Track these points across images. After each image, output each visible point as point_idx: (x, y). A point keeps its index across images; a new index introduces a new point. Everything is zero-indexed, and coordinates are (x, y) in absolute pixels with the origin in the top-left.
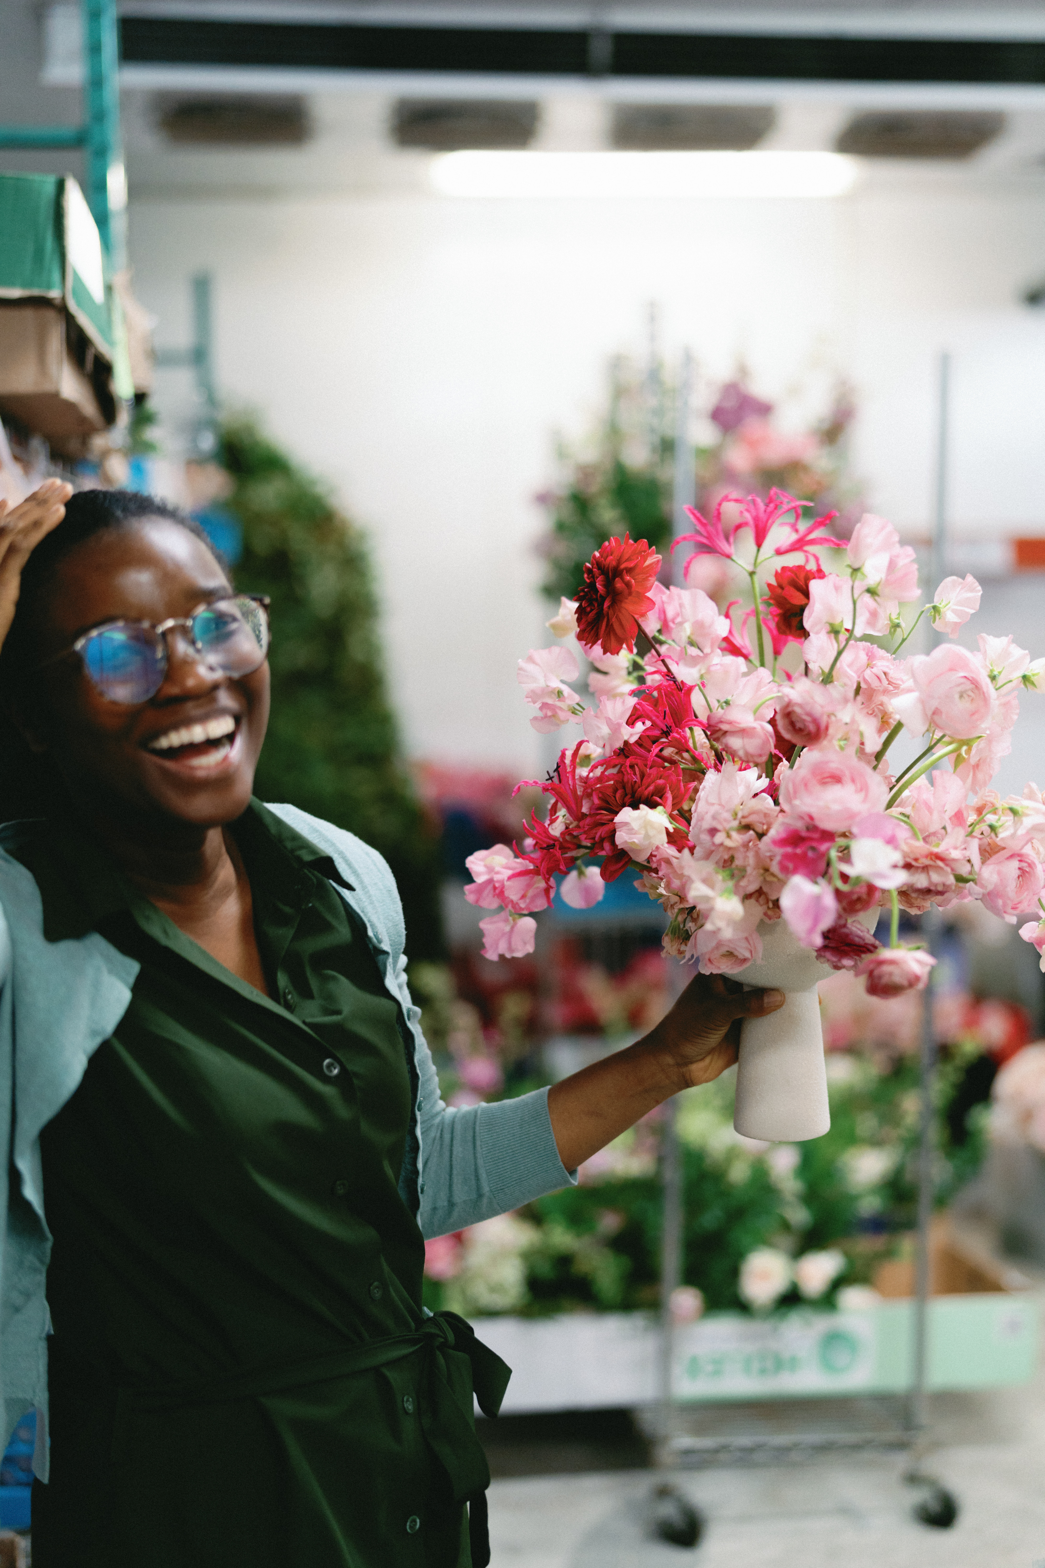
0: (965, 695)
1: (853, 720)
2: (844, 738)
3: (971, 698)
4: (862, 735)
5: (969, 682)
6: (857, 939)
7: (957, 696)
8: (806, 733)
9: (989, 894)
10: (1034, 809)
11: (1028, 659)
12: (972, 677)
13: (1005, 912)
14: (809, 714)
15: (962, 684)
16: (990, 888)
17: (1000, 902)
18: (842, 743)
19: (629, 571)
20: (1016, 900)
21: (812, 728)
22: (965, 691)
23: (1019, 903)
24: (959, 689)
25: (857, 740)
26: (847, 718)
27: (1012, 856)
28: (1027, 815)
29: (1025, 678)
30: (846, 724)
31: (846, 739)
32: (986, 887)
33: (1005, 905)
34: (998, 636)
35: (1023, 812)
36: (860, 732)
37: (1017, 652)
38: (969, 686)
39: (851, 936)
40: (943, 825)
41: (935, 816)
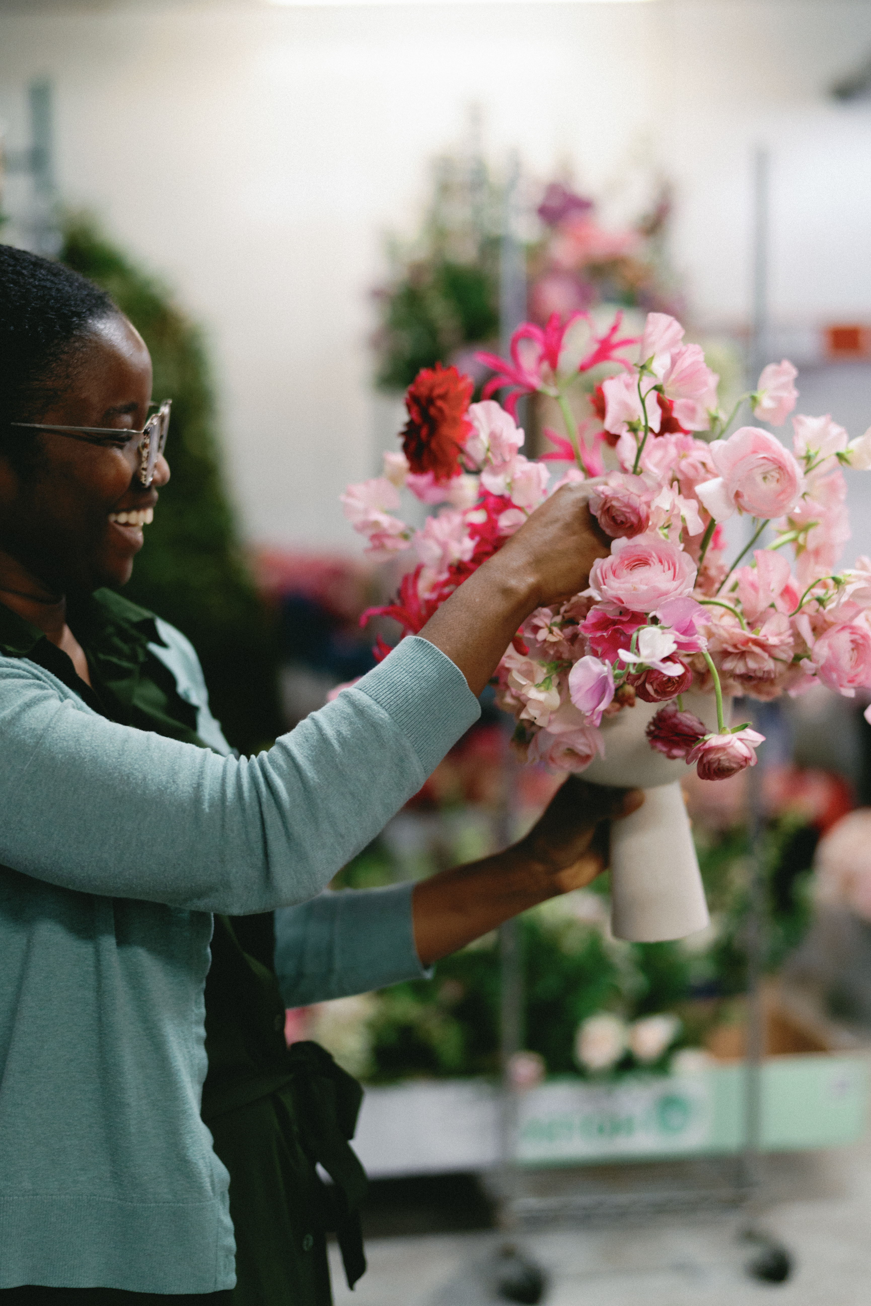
0: (769, 476)
1: (674, 506)
2: (665, 526)
3: (775, 479)
4: (684, 520)
5: (770, 463)
6: (686, 729)
7: (759, 479)
8: (628, 525)
9: (823, 668)
10: (856, 576)
11: (845, 437)
12: (774, 458)
13: (841, 686)
14: (628, 505)
15: (763, 465)
16: (822, 662)
17: (834, 676)
18: (666, 531)
19: (443, 397)
20: (853, 673)
21: (634, 519)
22: (767, 472)
23: (856, 675)
24: (760, 470)
25: (680, 525)
26: (667, 506)
27: (843, 628)
28: (849, 583)
29: (840, 456)
30: (667, 511)
31: (668, 527)
32: (818, 661)
33: (839, 677)
34: (816, 415)
35: (845, 580)
36: (682, 516)
37: (835, 430)
38: (772, 466)
39: (680, 726)
40: (770, 603)
41: (761, 594)
